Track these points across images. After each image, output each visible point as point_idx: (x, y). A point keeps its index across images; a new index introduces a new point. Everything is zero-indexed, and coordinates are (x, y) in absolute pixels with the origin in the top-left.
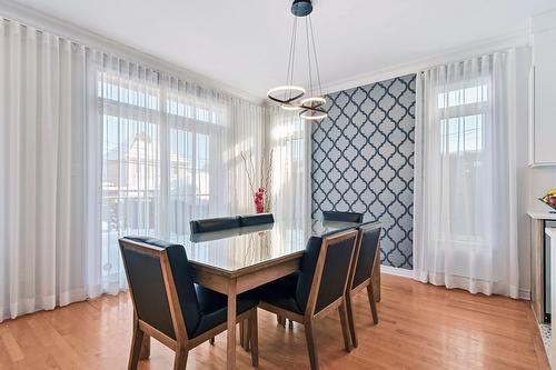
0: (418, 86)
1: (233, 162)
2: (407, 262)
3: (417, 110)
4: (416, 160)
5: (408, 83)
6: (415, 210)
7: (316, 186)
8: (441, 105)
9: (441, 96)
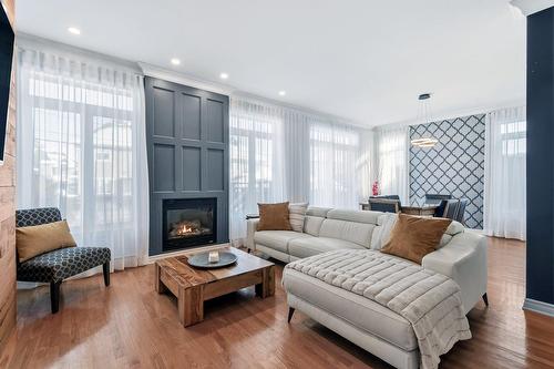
0: (486, 120)
1: (360, 167)
2: (479, 225)
3: (486, 135)
4: (485, 165)
5: (480, 119)
6: (484, 195)
7: (413, 180)
8: (503, 131)
9: (503, 126)
